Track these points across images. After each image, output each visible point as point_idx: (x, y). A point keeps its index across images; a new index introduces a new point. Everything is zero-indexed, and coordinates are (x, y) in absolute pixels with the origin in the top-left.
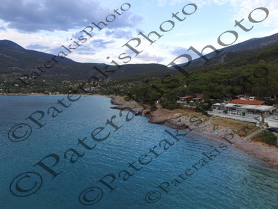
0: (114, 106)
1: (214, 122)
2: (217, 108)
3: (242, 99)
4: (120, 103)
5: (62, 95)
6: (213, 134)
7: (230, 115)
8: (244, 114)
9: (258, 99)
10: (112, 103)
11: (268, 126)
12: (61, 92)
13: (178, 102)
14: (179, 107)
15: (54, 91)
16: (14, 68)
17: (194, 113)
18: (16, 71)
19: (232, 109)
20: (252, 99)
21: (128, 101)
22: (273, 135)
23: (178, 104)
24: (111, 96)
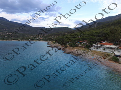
1: (92, 52)
2: (93, 46)
3: (104, 42)
4: (51, 44)
5: (26, 41)
6: (91, 58)
7: (99, 50)
8: (105, 49)
9: (111, 43)
11: (115, 54)
13: (76, 44)
14: (77, 46)
17: (83, 49)
19: (100, 47)
20: (108, 42)
22: (117, 58)
23: (76, 45)
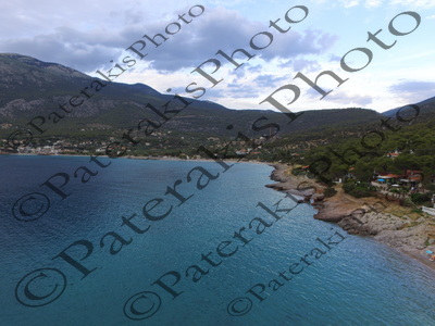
0: (273, 182)
4: (283, 178)
5: (204, 161)
6: (422, 252)
12: (202, 157)
13: (374, 184)
14: (372, 192)
15: (192, 154)
24: (276, 163)
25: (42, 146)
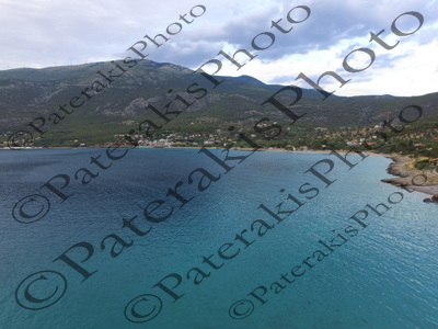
0: (391, 177)
4: (404, 172)
5: (313, 152)
10: (390, 170)
12: (310, 147)
15: (299, 145)
16: (251, 112)
18: (254, 116)
21: (421, 169)
24: (394, 155)
25: (158, 139)
